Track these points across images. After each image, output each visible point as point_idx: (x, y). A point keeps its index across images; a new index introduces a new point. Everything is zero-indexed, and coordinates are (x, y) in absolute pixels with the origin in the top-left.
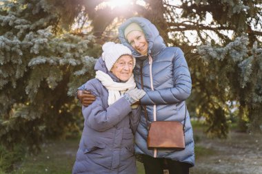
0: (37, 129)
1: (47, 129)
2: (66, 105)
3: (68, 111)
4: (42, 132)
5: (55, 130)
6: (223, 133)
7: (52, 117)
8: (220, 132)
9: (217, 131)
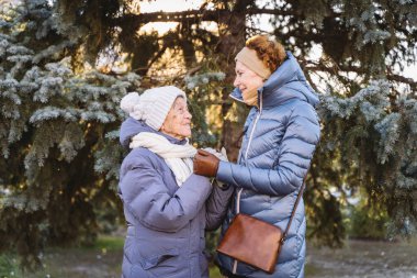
0: (36, 229)
1: (51, 229)
2: (84, 190)
3: (87, 200)
4: (44, 233)
5: (64, 230)
6: (336, 238)
7: (61, 208)
8: (332, 237)
9: (327, 235)
